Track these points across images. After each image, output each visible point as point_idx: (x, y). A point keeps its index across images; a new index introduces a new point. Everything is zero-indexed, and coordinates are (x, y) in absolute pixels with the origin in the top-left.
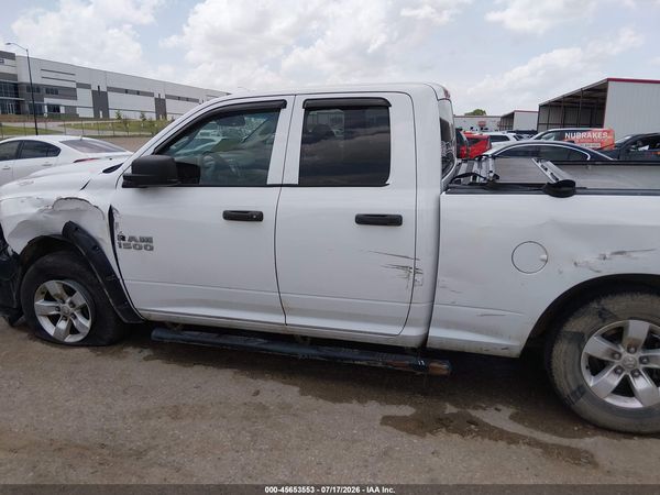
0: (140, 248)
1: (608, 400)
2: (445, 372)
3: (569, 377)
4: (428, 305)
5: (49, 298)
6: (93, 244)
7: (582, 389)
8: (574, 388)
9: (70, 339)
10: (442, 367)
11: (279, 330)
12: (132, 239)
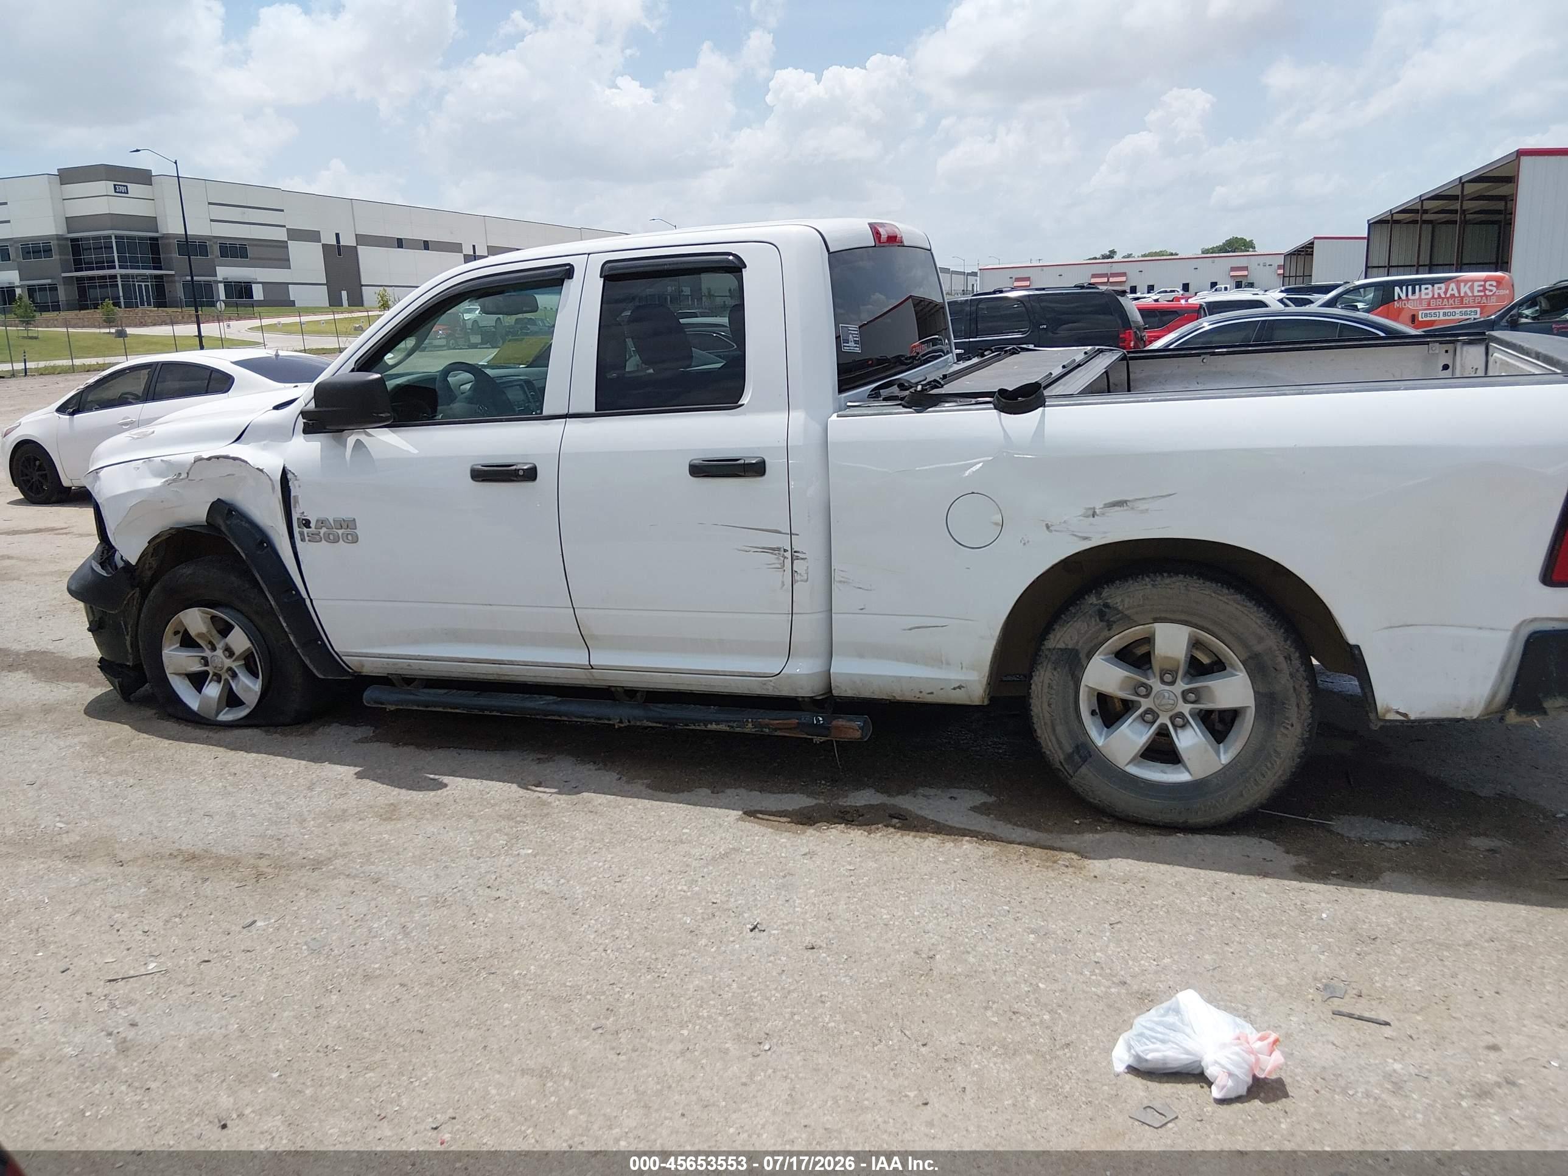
0: (336, 540)
1: (1133, 770)
2: (858, 734)
3: (1060, 729)
4: (823, 616)
5: (188, 642)
6: (259, 537)
7: (1085, 751)
8: (1069, 749)
9: (226, 716)
10: (852, 728)
11: (580, 678)
12: (322, 523)
